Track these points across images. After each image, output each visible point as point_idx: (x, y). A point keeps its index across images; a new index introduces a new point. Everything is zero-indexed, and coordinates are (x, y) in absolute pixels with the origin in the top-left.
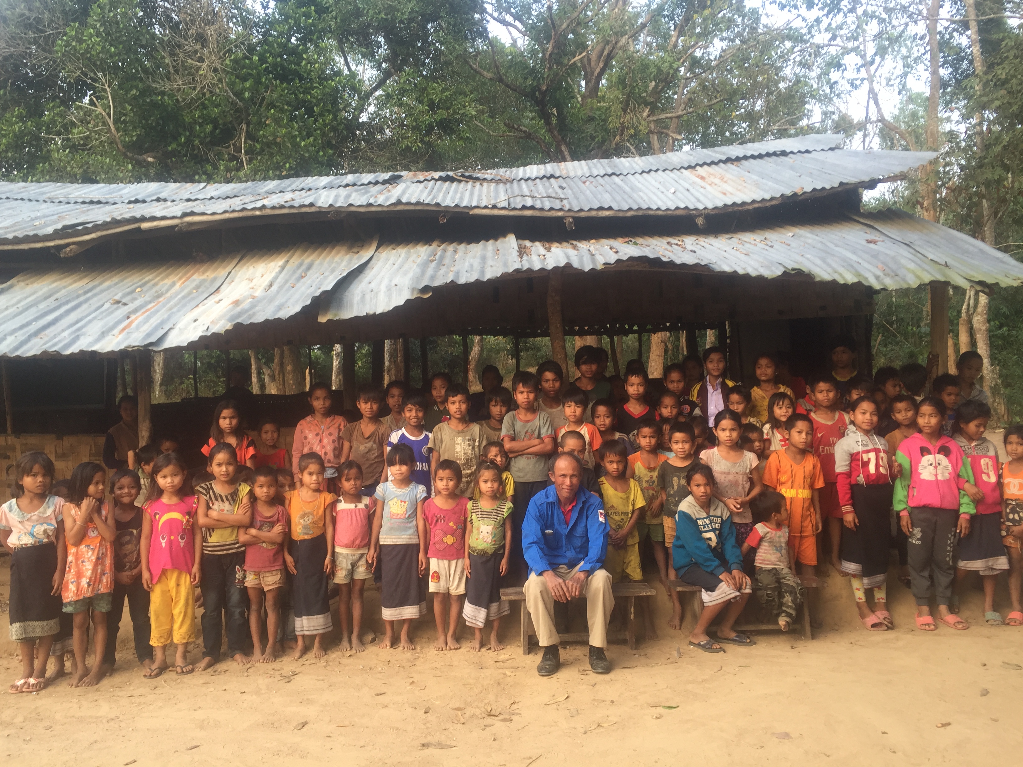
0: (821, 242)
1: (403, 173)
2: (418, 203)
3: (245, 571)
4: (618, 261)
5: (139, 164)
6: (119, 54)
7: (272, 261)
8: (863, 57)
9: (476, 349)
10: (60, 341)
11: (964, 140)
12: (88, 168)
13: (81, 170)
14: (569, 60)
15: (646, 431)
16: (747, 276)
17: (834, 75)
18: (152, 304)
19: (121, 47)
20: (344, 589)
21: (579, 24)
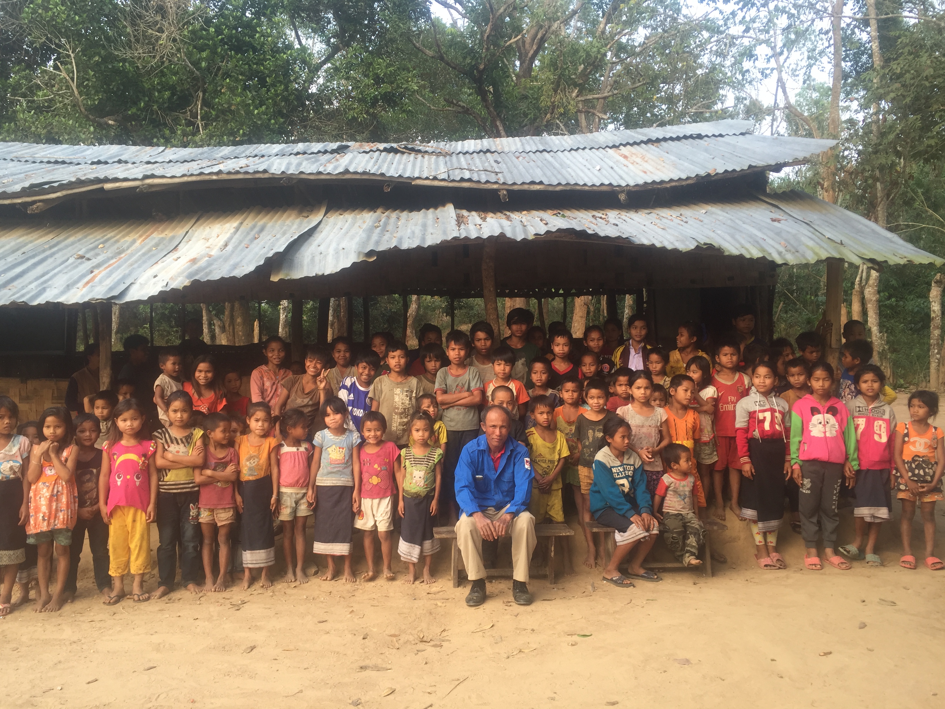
0: (731, 219)
1: (349, 144)
2: (364, 173)
3: (199, 508)
4: (548, 232)
5: (100, 126)
6: (83, 22)
7: (227, 222)
8: (773, 48)
9: (413, 307)
10: (28, 293)
11: (862, 128)
12: (52, 128)
13: (45, 131)
14: (506, 42)
15: (569, 385)
16: (663, 250)
17: (747, 64)
18: (114, 260)
19: (85, 15)
20: (288, 526)
21: (515, 8)
